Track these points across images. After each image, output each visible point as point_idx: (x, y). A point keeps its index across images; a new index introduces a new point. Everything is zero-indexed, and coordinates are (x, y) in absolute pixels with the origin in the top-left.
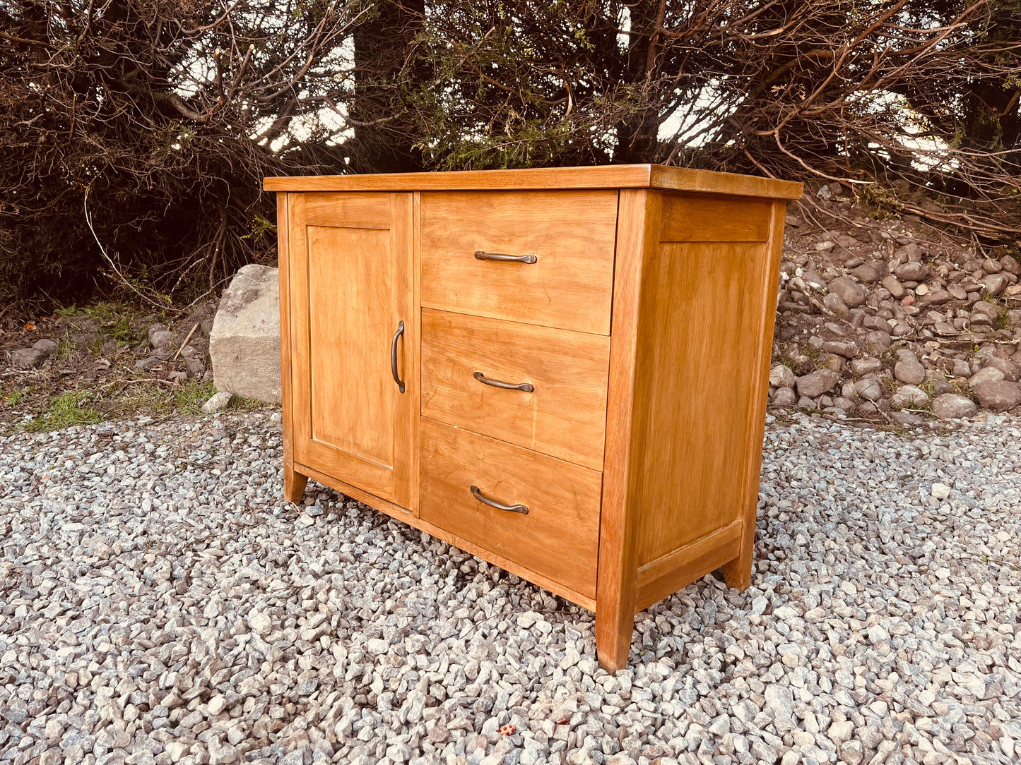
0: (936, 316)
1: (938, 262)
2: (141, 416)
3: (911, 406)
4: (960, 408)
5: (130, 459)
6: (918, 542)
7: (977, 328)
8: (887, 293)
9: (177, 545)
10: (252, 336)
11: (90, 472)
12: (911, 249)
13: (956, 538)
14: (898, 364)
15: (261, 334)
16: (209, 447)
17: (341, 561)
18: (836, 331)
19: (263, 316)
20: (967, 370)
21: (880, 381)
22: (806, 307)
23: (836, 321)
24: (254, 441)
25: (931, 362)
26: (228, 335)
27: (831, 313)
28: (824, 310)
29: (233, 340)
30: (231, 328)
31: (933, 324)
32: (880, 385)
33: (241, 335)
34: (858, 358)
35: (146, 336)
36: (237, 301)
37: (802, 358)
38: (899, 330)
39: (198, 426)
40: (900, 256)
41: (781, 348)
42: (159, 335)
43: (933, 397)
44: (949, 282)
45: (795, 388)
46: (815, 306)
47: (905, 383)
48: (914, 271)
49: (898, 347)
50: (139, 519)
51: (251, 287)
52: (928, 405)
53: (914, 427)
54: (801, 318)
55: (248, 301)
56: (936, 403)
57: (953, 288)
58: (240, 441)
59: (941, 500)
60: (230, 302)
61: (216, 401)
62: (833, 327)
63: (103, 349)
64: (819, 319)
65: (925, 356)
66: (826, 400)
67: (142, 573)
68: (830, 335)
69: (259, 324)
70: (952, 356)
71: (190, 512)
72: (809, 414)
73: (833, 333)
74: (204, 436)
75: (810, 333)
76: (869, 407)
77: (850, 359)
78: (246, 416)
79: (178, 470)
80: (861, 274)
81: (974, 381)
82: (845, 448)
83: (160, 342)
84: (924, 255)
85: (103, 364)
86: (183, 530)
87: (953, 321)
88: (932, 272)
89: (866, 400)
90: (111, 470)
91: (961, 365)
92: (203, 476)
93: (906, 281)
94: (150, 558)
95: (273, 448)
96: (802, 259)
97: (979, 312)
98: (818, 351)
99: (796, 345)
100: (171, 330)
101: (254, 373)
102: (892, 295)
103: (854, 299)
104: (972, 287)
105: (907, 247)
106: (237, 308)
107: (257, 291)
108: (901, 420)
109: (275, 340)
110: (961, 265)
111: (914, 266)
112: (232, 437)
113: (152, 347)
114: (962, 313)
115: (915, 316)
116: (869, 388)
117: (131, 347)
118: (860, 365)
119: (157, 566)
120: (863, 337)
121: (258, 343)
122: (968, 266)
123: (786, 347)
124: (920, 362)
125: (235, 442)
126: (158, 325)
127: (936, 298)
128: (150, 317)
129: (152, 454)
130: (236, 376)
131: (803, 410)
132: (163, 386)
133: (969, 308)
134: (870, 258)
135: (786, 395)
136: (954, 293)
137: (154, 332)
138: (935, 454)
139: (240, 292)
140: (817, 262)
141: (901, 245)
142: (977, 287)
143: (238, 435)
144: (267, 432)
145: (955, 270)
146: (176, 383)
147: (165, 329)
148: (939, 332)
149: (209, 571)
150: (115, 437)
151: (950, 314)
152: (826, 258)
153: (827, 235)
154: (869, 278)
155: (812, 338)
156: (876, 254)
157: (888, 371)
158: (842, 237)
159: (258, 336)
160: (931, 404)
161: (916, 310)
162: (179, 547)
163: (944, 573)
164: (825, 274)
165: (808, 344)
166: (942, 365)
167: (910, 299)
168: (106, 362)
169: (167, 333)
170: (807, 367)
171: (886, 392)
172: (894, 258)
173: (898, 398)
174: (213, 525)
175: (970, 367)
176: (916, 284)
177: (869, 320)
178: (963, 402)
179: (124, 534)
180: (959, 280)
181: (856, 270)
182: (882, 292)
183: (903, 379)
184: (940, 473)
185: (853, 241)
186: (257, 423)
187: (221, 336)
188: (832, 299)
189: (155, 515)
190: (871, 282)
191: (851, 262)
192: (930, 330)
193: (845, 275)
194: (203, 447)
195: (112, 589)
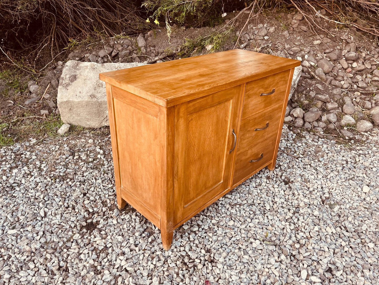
0: (359, 77)
1: (362, 50)
2: (31, 139)
3: (348, 125)
4: (367, 128)
5: (30, 172)
6: (360, 222)
7: (374, 83)
8: (341, 67)
9: (59, 242)
10: (76, 100)
11: (14, 183)
12: (352, 45)
13: (374, 219)
14: (345, 106)
15: (80, 100)
16: (64, 163)
17: (131, 251)
18: (320, 88)
19: (80, 89)
20: (370, 106)
21: (337, 113)
22: (309, 76)
23: (321, 83)
24: (84, 157)
25: (356, 102)
26: (65, 100)
27: (319, 79)
28: (316, 77)
29: (67, 102)
30: (66, 96)
31: (358, 82)
32: (337, 115)
33: (71, 100)
34: (328, 102)
35: (27, 87)
36: (67, 81)
37: (306, 102)
38: (345, 86)
39: (58, 147)
40: (348, 49)
41: (298, 96)
42: (33, 88)
43: (357, 121)
44: (365, 60)
45: (303, 118)
46: (312, 75)
47: (346, 114)
48: (353, 57)
49: (344, 95)
50: (40, 223)
51: (73, 74)
52: (355, 125)
53: (350, 139)
54: (307, 81)
55: (72, 81)
56: (358, 125)
57: (366, 63)
58: (77, 157)
59: (366, 193)
60: (64, 82)
61: (63, 129)
62: (320, 86)
63: (9, 94)
64: (314, 82)
65: (354, 99)
66: (315, 124)
67: (47, 265)
68: (317, 90)
69: (78, 94)
70: (364, 99)
71: (62, 216)
72: (309, 132)
73: (319, 89)
74: (61, 156)
75: (310, 89)
76: (332, 126)
77: (326, 103)
78: (78, 141)
79: (53, 181)
80: (331, 56)
81: (373, 112)
82: (325, 157)
83: (34, 90)
84: (357, 47)
85: (10, 103)
86: (60, 231)
87: (365, 80)
88: (359, 56)
89: (330, 122)
90: (23, 181)
91: (368, 105)
92: (64, 186)
93: (349, 60)
94: (48, 256)
95: (92, 162)
96: (307, 50)
97: (376, 76)
98: (313, 98)
99: (304, 95)
100: (37, 84)
101: (78, 115)
102: (343, 68)
103: (328, 70)
104: (374, 63)
105: (351, 44)
106: (68, 85)
107: (76, 76)
108: (344, 135)
109: (87, 102)
110: (370, 52)
111: (353, 54)
112: (73, 154)
113: (30, 92)
114: (369, 76)
115: (351, 78)
116: (332, 117)
117: (21, 93)
118: (330, 106)
119: (52, 261)
120: (331, 91)
121: (79, 103)
122: (373, 53)
123: (300, 96)
124: (353, 103)
125: (75, 158)
126: (32, 82)
127: (359, 69)
128: (27, 77)
129: (40, 168)
130: (71, 116)
131: (307, 129)
132: (39, 119)
133: (372, 73)
134: (335, 49)
135: (300, 122)
136: (367, 66)
137: (30, 85)
138: (361, 162)
139: (68, 76)
140: (314, 51)
141: (348, 43)
142: (376, 63)
143: (76, 154)
144: (88, 150)
145: (368, 55)
146: (44, 117)
147: (35, 84)
148: (360, 85)
149: (75, 263)
150: (22, 156)
151: (364, 76)
152: (318, 48)
153: (318, 37)
154: (334, 59)
155: (311, 92)
156: (338, 47)
157: (340, 108)
158: (325, 38)
159: (78, 100)
160: (356, 124)
161: (352, 75)
162: (60, 245)
163: (371, 245)
164: (317, 58)
165: (309, 95)
166: (361, 104)
167: (350, 69)
168: (12, 102)
169: (36, 86)
170: (308, 106)
171: (339, 118)
172: (345, 49)
173: (343, 122)
174: (73, 225)
175: (371, 105)
176: (352, 62)
177: (334, 82)
178: (368, 125)
179: (35, 235)
180: (369, 59)
181: (329, 54)
182: (339, 66)
183: (346, 112)
184: (364, 175)
185: (329, 40)
186: (83, 145)
187: (62, 100)
188: (319, 71)
189: (46, 219)
190: (335, 60)
191: (327, 51)
192: (356, 85)
193: (325, 58)
194: (61, 164)
195: (35, 279)
